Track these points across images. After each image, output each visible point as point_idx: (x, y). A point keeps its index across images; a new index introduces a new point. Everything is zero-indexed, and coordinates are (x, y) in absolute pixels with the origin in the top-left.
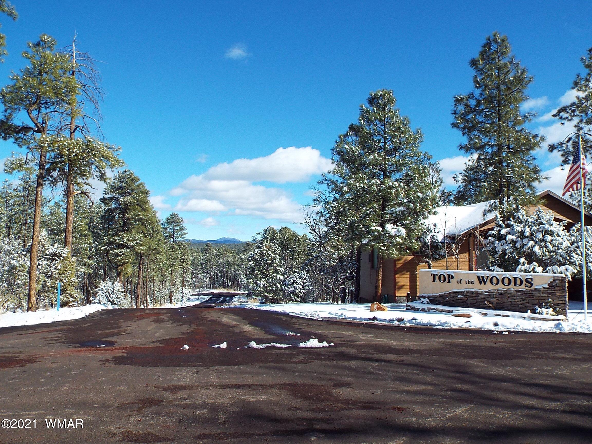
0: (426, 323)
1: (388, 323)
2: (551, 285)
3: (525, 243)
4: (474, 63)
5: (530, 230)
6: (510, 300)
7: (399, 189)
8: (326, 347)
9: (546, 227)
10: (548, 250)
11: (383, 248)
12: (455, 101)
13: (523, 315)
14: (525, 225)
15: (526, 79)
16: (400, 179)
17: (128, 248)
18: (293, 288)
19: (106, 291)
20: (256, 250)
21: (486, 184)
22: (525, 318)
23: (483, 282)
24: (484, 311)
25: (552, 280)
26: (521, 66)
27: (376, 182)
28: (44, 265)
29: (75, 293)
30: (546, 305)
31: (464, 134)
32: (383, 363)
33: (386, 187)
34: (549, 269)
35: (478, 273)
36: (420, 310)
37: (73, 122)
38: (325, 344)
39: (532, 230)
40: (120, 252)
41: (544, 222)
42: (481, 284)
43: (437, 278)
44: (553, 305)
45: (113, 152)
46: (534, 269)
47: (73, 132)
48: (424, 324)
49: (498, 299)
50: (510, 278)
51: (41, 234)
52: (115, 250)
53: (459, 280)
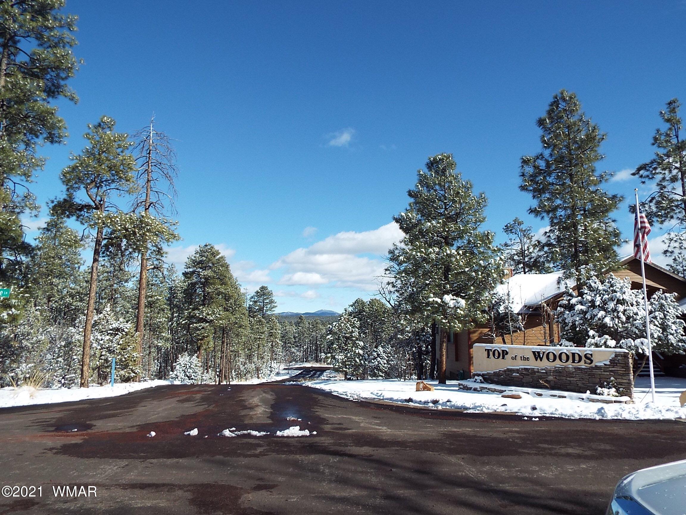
0: (460, 406)
1: (422, 406)
2: (612, 361)
3: (595, 314)
4: (541, 122)
5: (601, 299)
6: (568, 379)
7: (458, 257)
8: (306, 436)
9: (618, 296)
10: (621, 321)
11: (444, 321)
12: (522, 162)
13: (581, 396)
14: (595, 294)
15: (598, 138)
16: (462, 246)
17: (207, 322)
18: (377, 363)
19: (183, 365)
20: (334, 323)
21: (557, 249)
22: (583, 399)
23: (539, 359)
24: (539, 391)
25: (614, 356)
26: (592, 123)
27: (434, 251)
28: (105, 340)
29: (137, 369)
30: (608, 384)
31: (534, 197)
32: (346, 459)
33: (444, 255)
34: (623, 343)
35: (533, 349)
36: (473, 389)
37: (148, 199)
38: (307, 433)
39: (604, 298)
40: (200, 326)
41: (617, 290)
42: (536, 360)
43: (491, 353)
44: (616, 384)
45: (170, 227)
46: (605, 343)
47: (148, 209)
48: (458, 408)
49: (556, 378)
50: (568, 354)
51: (105, 309)
52: (195, 325)
53: (514, 356)
